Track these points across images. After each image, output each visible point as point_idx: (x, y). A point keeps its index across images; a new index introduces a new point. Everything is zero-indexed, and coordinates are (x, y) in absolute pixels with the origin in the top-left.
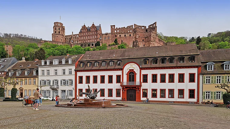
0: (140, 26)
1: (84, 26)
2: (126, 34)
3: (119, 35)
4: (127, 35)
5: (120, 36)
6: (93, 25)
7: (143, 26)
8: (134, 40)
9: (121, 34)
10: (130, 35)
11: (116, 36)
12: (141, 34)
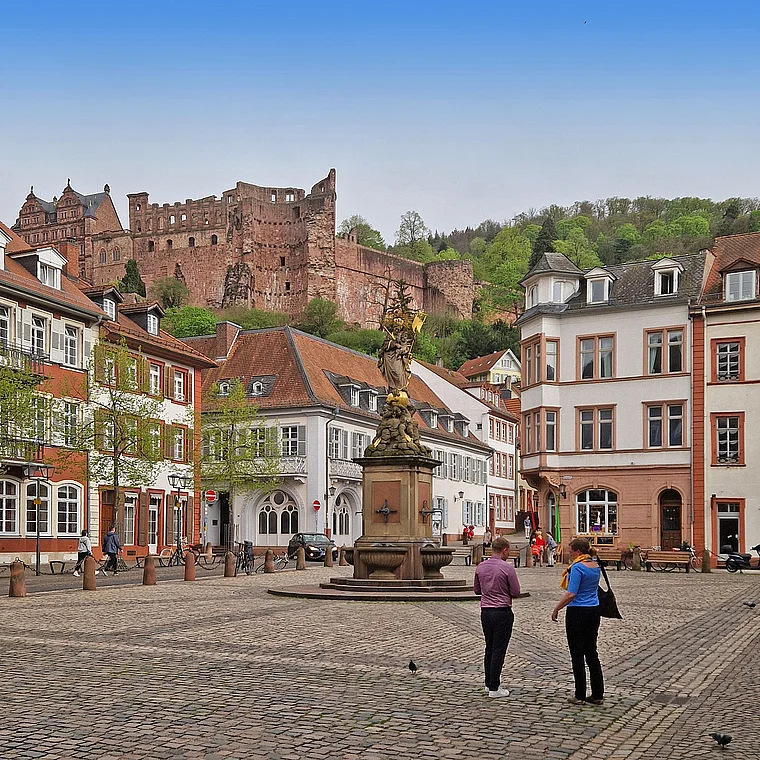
0: (274, 191)
1: (31, 197)
2: (197, 236)
3: (162, 243)
4: (202, 240)
5: (170, 242)
6: (68, 190)
7: (290, 191)
8: (230, 261)
9: (171, 237)
10: (214, 239)
11: (151, 243)
12: (268, 233)
